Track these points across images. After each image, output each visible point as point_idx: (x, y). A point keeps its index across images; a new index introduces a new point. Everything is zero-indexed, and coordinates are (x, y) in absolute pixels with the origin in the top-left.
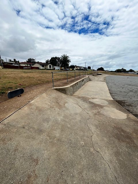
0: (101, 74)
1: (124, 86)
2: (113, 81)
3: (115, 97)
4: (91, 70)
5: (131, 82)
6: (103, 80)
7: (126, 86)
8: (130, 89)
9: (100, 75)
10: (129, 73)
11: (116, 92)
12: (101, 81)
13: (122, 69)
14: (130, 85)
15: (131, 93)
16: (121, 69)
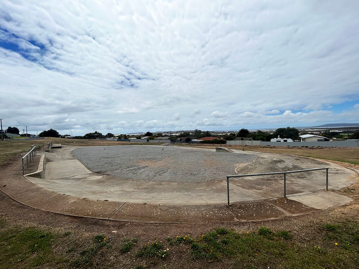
0: (60, 147)
1: (100, 160)
2: (86, 157)
3: (94, 170)
4: (22, 135)
5: (108, 154)
6: (72, 158)
7: (103, 159)
8: (106, 162)
9: (59, 149)
10: (108, 139)
11: (94, 167)
12: (68, 159)
13: (96, 132)
14: (106, 158)
15: (106, 165)
16: (94, 133)
